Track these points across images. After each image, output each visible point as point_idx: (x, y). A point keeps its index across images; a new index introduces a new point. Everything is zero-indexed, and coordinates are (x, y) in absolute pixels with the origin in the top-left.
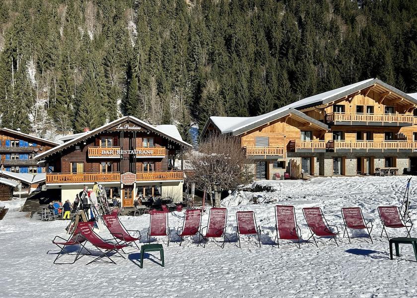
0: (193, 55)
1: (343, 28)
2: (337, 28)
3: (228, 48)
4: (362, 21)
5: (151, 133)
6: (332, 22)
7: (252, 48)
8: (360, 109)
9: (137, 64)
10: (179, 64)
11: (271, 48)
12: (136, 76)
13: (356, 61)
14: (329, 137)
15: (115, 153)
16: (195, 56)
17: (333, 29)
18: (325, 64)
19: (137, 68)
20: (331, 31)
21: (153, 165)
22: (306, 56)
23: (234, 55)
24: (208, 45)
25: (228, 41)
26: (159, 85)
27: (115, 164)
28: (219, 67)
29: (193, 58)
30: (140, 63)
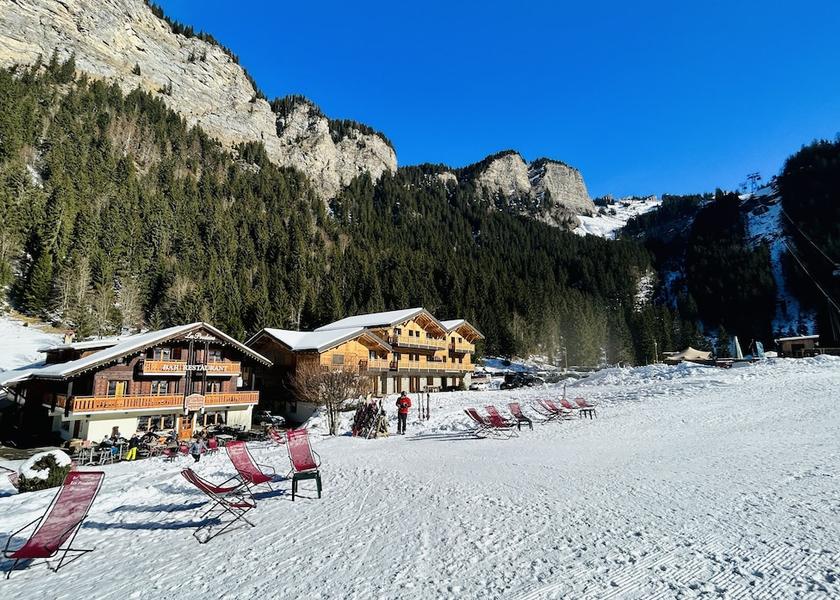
0: (150, 238)
1: (328, 244)
2: (323, 242)
3: (203, 239)
4: (345, 241)
5: (227, 345)
6: (318, 235)
7: (234, 245)
8: (411, 333)
9: (55, 234)
10: (126, 246)
11: (256, 249)
12: (51, 252)
13: (347, 280)
14: (390, 357)
15: (180, 368)
16: (153, 240)
17: (319, 242)
18: (318, 279)
19: (53, 240)
20: (316, 243)
21: (218, 385)
22: (299, 267)
23: (212, 249)
24: (172, 228)
25: (203, 230)
26: (96, 270)
27: (173, 384)
28: (191, 260)
29: (151, 241)
30: (60, 234)
